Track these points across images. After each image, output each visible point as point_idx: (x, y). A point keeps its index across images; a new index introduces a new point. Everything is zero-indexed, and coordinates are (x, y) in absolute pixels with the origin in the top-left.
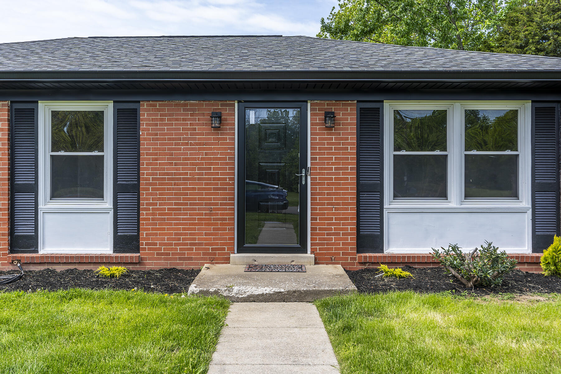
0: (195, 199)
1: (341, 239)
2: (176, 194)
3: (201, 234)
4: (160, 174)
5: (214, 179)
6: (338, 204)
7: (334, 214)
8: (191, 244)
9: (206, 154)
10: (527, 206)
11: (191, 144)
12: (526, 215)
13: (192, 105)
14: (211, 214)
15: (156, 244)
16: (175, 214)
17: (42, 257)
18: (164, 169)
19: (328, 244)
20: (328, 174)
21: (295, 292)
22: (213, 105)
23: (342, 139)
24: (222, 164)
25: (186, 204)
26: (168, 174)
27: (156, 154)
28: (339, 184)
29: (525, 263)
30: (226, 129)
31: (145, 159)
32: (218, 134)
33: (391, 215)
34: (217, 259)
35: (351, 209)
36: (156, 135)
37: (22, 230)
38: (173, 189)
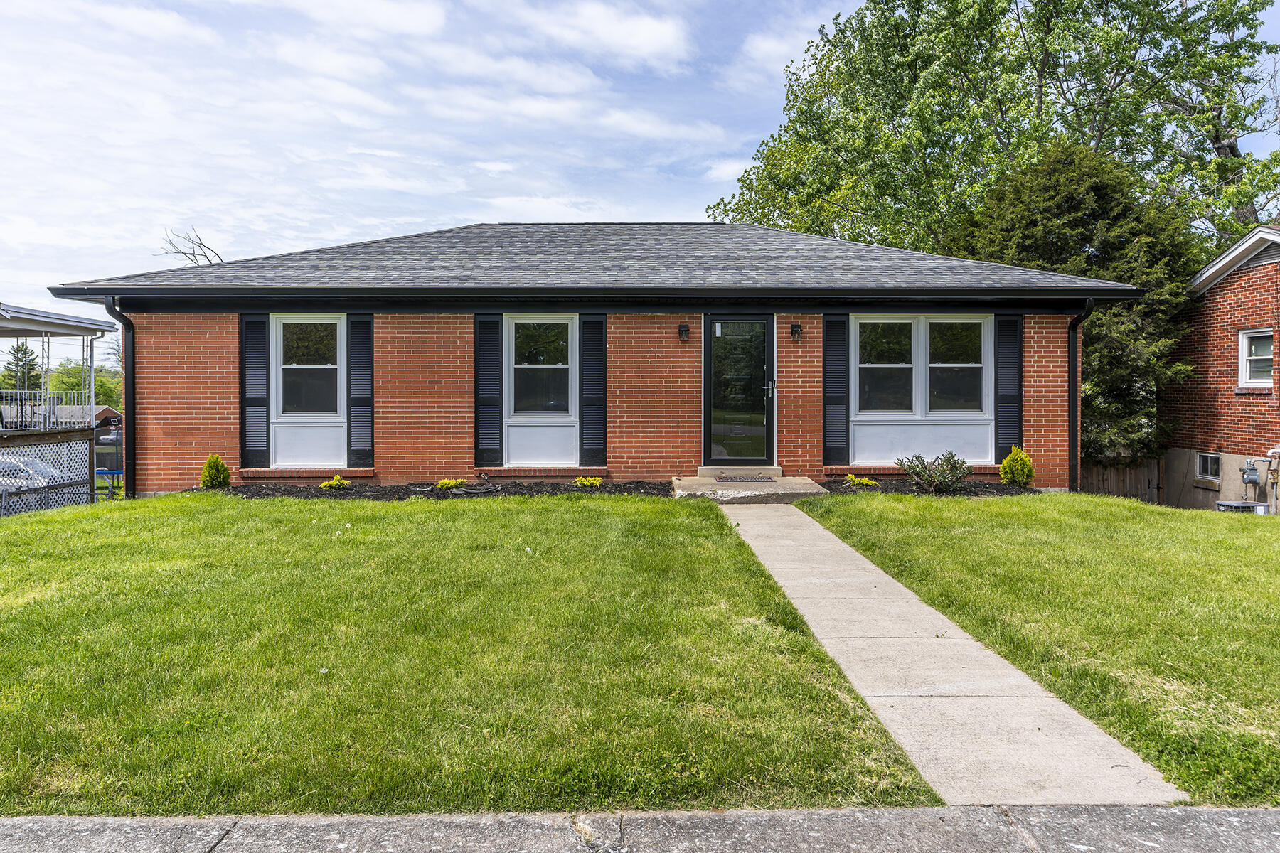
0: (662, 412)
1: (808, 452)
2: (643, 407)
3: (669, 447)
4: (627, 387)
5: (682, 392)
6: (805, 417)
7: (800, 426)
8: (658, 457)
9: (673, 367)
10: (990, 418)
11: (658, 357)
12: (989, 427)
13: (658, 317)
14: (678, 427)
15: (623, 457)
16: (642, 427)
17: (507, 471)
18: (631, 382)
19: (794, 457)
20: (794, 387)
21: (773, 494)
22: (680, 318)
23: (808, 352)
24: (689, 377)
25: (654, 417)
26: (635, 387)
27: (623, 367)
28: (806, 397)
29: (987, 474)
30: (693, 342)
31: (612, 372)
32: (685, 347)
33: (857, 427)
34: (685, 472)
35: (818, 421)
36: (623, 347)
37: (486, 444)
38: (640, 402)
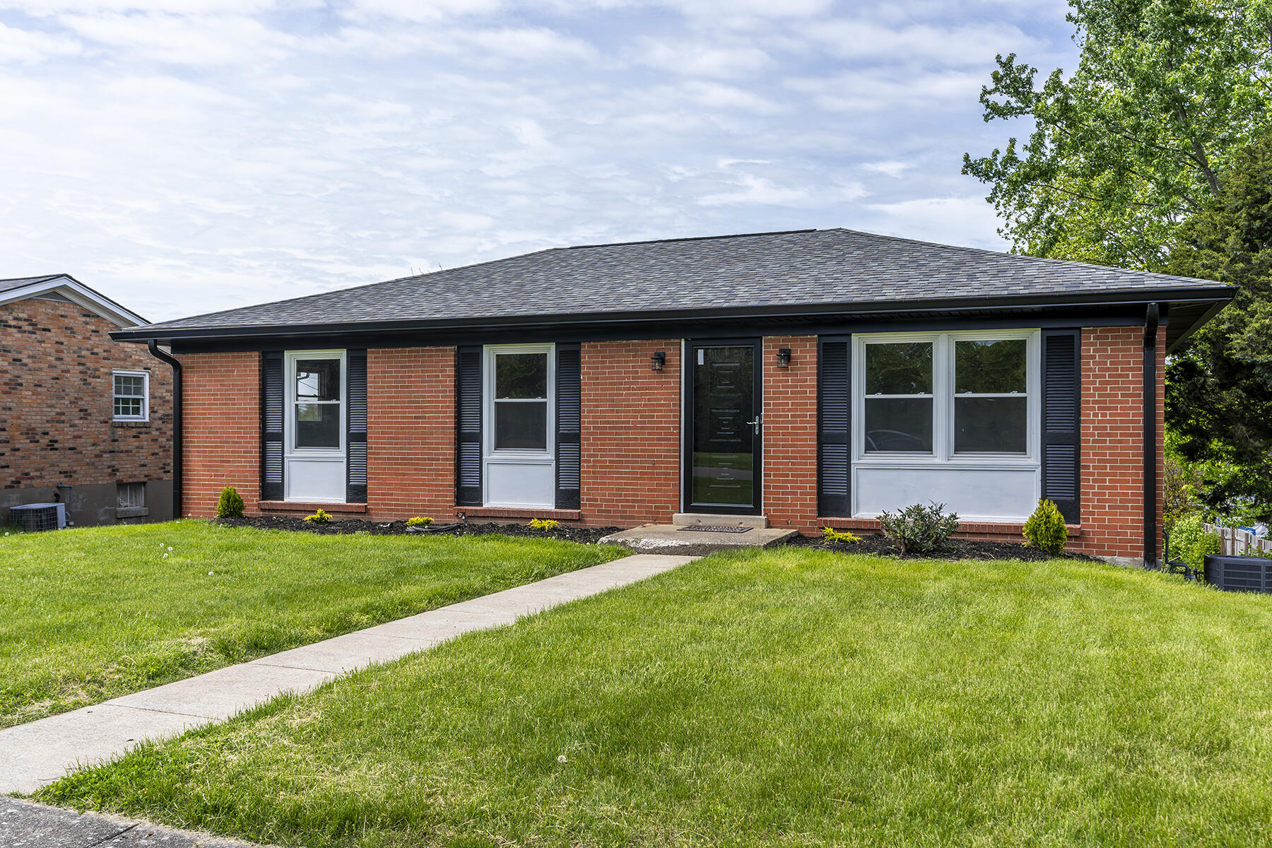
0: (637, 451)
1: (798, 499)
2: (617, 445)
3: (643, 490)
4: (601, 422)
5: (658, 428)
6: (795, 458)
7: (791, 470)
8: (634, 501)
9: (649, 400)
10: (1035, 463)
11: (633, 389)
12: (1035, 473)
13: (634, 345)
14: (654, 468)
15: (596, 500)
16: (617, 467)
17: (485, 510)
18: (605, 417)
19: (783, 505)
20: (783, 422)
22: (656, 345)
23: (799, 381)
24: (665, 411)
25: (628, 456)
26: (609, 422)
27: (597, 400)
28: (796, 434)
30: (670, 372)
31: (585, 406)
32: (661, 377)
33: (861, 472)
34: (661, 519)
35: (811, 464)
36: (597, 379)
37: (469, 482)
38: (615, 439)
